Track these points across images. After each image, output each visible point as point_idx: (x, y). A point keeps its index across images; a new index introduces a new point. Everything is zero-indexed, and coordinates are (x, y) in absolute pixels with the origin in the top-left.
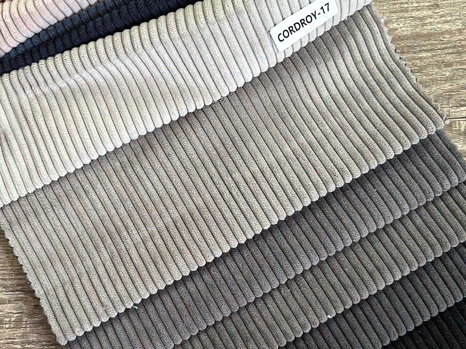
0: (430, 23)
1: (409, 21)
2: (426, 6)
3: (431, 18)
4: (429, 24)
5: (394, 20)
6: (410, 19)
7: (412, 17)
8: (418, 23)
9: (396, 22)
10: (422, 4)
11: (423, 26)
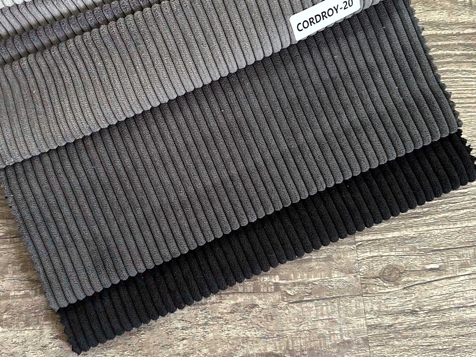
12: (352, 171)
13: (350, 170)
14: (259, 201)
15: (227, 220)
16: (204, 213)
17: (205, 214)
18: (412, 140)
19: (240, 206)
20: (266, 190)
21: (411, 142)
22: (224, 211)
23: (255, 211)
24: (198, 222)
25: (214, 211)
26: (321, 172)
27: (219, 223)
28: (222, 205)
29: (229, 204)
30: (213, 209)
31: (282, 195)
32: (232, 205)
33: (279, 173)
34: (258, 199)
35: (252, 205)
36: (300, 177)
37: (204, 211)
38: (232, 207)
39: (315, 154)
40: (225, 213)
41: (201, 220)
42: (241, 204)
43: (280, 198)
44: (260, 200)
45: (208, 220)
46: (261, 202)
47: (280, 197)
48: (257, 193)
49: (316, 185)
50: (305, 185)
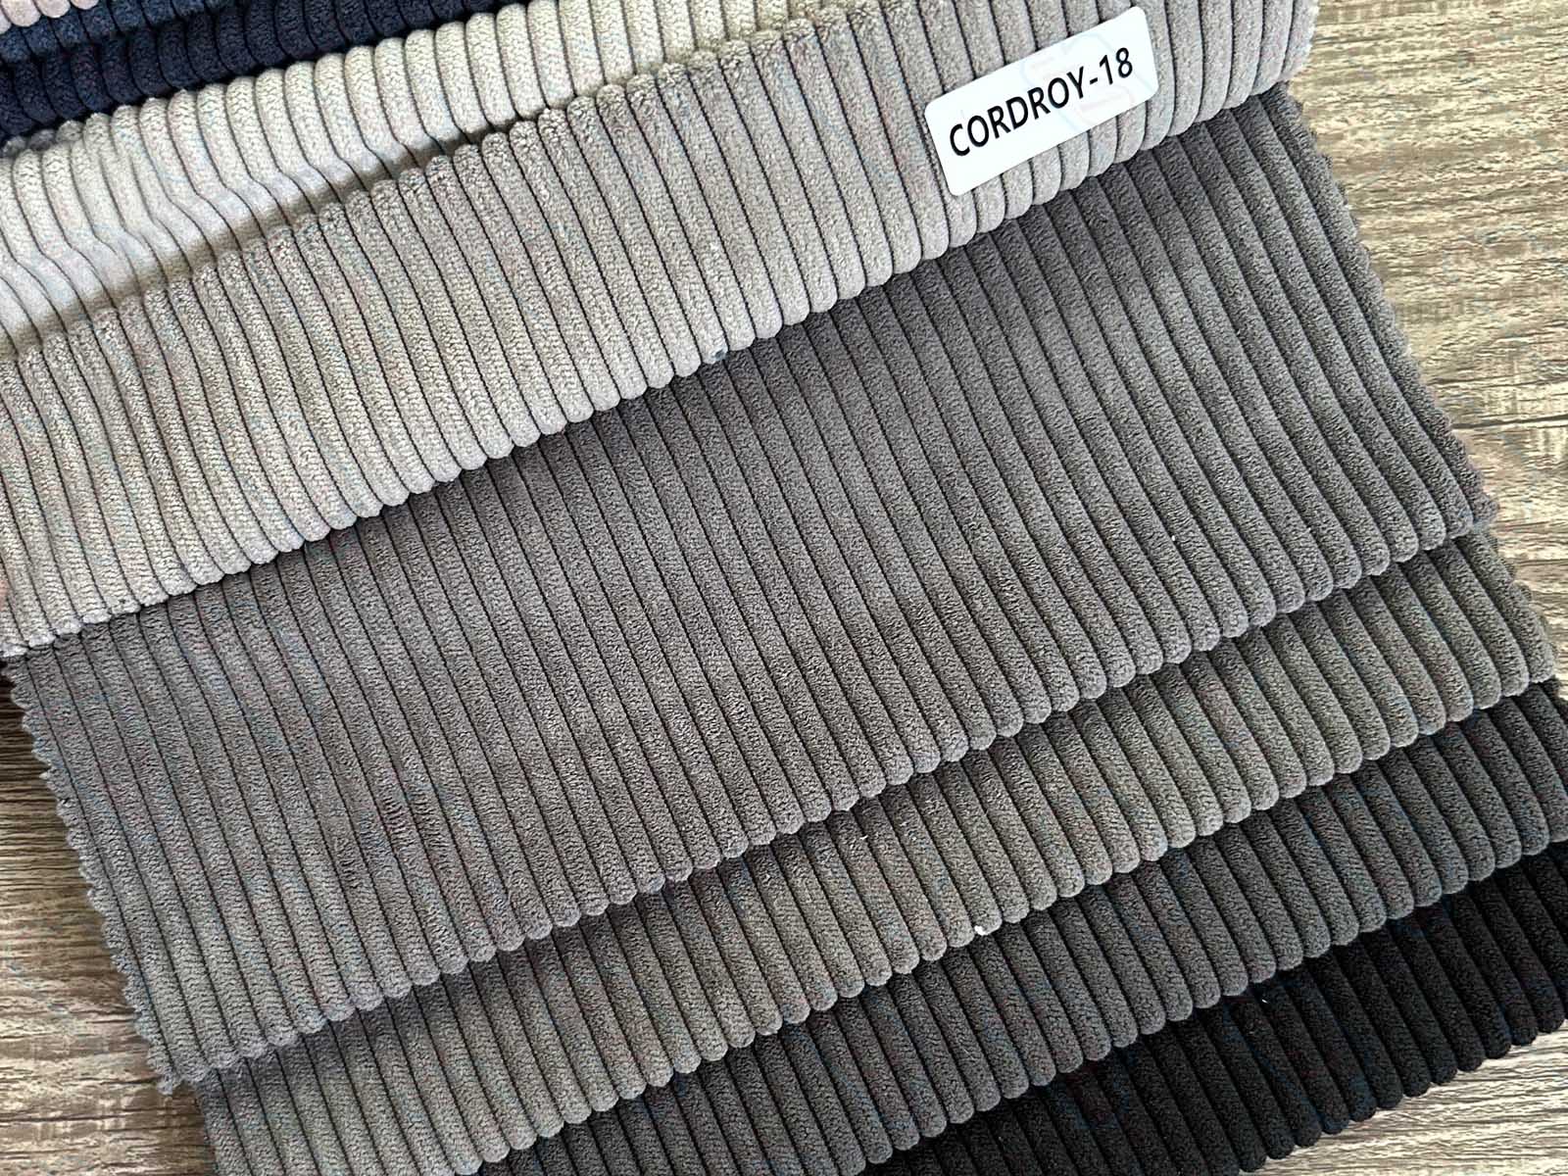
0: (1448, 113)
1: (1379, 111)
2: (1433, 61)
3: (1449, 97)
4: (1442, 118)
5: (1331, 108)
6: (1382, 101)
7: (1389, 96)
8: (1409, 115)
9: (1336, 112)
10: (1420, 54)
11: (1423, 123)
12: (1277, 958)
13: (1271, 957)
14: (983, 1060)
15: (882, 1120)
16: (806, 1097)
17: (809, 1103)
18: (1465, 856)
19: (920, 1074)
20: (1004, 1021)
21: (1461, 862)
22: (869, 1091)
23: (969, 1090)
24: (786, 1126)
25: (837, 1092)
26: (1179, 963)
27: (854, 1131)
28: (862, 1074)
29: (885, 1068)
30: (835, 1086)
31: (1055, 1038)
32: (895, 1073)
33: (1043, 966)
34: (977, 1051)
35: (961, 1072)
36: (1111, 981)
37: (804, 1092)
38: (897, 1080)
39: (1157, 903)
40: (872, 1097)
41: (798, 1120)
42: (926, 1068)
43: (1051, 1049)
44: (986, 1056)
45: (817, 1121)
46: (989, 1061)
47: (1048, 1043)
48: (976, 1032)
49: (1163, 1004)
50: (1129, 1004)
